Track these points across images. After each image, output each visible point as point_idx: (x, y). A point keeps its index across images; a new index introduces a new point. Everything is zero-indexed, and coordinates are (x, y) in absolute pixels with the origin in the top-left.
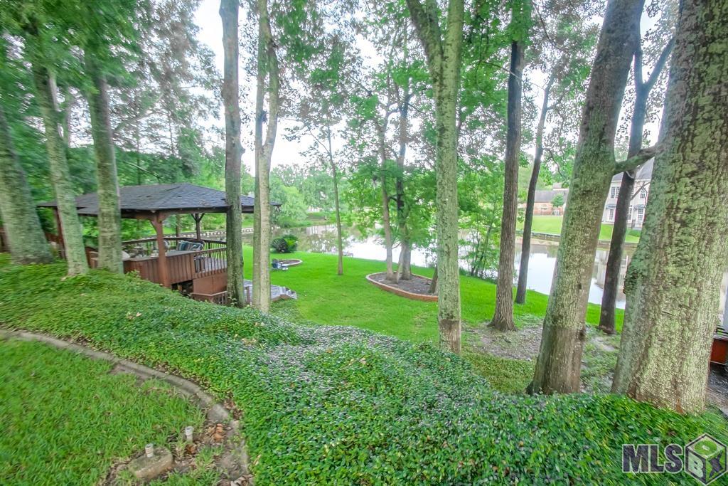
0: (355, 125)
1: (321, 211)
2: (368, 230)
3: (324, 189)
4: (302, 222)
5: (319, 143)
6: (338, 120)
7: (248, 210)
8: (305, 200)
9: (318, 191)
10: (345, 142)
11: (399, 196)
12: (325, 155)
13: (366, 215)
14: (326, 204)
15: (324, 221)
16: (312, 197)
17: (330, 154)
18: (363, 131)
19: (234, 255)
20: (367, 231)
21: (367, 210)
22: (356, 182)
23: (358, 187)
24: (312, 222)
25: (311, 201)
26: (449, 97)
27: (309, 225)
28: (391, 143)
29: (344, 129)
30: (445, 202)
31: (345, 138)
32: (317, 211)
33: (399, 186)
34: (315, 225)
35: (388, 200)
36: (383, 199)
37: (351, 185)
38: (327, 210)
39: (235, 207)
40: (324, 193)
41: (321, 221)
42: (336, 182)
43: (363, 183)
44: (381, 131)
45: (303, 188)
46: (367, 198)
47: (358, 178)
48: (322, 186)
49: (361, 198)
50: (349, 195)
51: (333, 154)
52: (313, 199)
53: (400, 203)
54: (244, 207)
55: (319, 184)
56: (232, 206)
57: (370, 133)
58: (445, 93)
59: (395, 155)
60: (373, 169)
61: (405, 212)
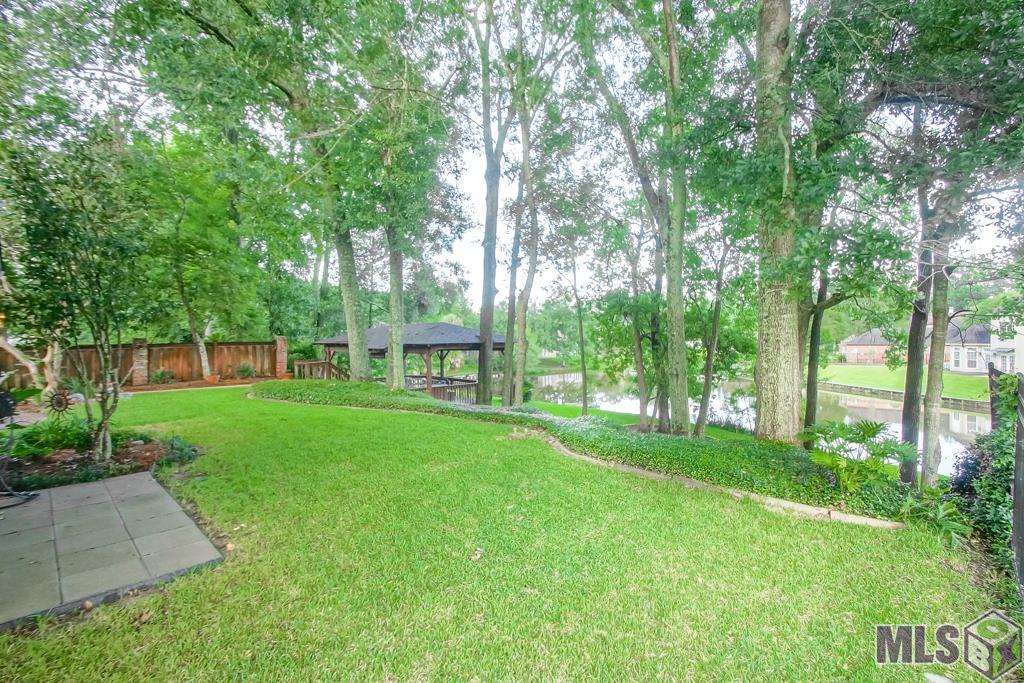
0: (605, 254)
1: (558, 355)
2: (617, 374)
3: (561, 327)
4: (533, 369)
5: (563, 278)
6: (584, 250)
7: (500, 347)
8: (539, 341)
9: (554, 330)
10: (591, 273)
11: (654, 334)
12: (570, 289)
13: (616, 356)
14: (565, 346)
15: (562, 369)
16: (546, 337)
17: (574, 288)
18: (612, 259)
19: (484, 388)
20: (617, 376)
21: (617, 351)
22: (604, 319)
23: (606, 324)
24: (546, 370)
25: (545, 343)
26: (674, 256)
27: (542, 373)
28: (646, 274)
29: (591, 261)
30: (673, 335)
31: (591, 269)
32: (552, 355)
33: (655, 322)
34: (549, 373)
35: (641, 339)
36: (635, 338)
37: (597, 322)
38: (568, 355)
39: (488, 344)
40: (563, 333)
41: (557, 369)
42: (581, 319)
43: (611, 320)
44: (633, 260)
45: (537, 325)
46: (617, 337)
47: (606, 313)
48: (561, 323)
49: (610, 337)
50: (594, 333)
51: (578, 288)
52: (548, 340)
53: (655, 342)
54: (495, 344)
55: (556, 321)
56: (484, 343)
57: (620, 263)
58: (671, 254)
59: (650, 287)
60: (622, 305)
61: (660, 352)
